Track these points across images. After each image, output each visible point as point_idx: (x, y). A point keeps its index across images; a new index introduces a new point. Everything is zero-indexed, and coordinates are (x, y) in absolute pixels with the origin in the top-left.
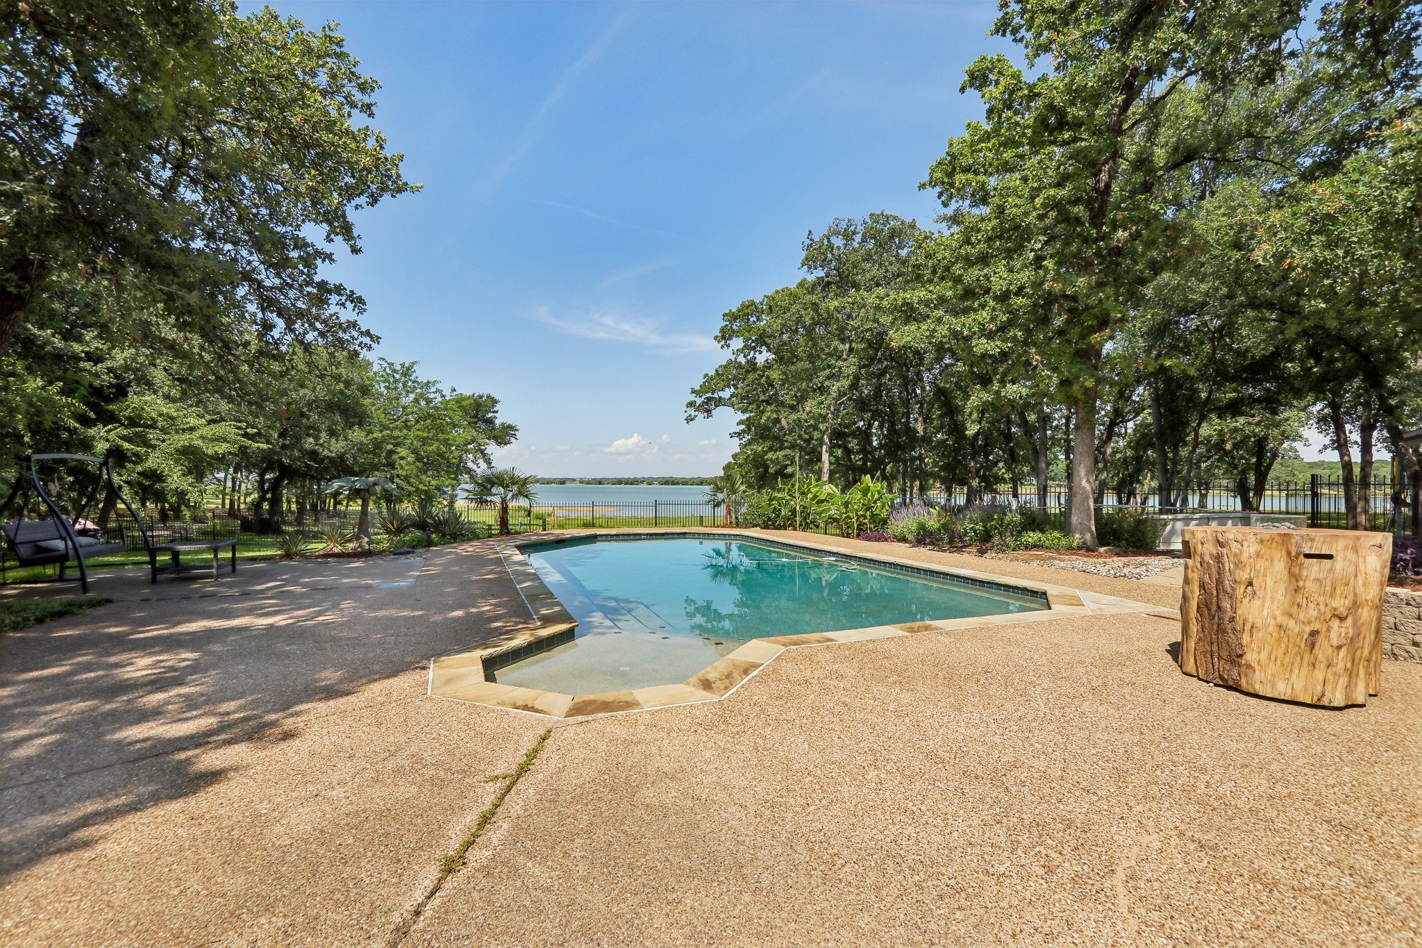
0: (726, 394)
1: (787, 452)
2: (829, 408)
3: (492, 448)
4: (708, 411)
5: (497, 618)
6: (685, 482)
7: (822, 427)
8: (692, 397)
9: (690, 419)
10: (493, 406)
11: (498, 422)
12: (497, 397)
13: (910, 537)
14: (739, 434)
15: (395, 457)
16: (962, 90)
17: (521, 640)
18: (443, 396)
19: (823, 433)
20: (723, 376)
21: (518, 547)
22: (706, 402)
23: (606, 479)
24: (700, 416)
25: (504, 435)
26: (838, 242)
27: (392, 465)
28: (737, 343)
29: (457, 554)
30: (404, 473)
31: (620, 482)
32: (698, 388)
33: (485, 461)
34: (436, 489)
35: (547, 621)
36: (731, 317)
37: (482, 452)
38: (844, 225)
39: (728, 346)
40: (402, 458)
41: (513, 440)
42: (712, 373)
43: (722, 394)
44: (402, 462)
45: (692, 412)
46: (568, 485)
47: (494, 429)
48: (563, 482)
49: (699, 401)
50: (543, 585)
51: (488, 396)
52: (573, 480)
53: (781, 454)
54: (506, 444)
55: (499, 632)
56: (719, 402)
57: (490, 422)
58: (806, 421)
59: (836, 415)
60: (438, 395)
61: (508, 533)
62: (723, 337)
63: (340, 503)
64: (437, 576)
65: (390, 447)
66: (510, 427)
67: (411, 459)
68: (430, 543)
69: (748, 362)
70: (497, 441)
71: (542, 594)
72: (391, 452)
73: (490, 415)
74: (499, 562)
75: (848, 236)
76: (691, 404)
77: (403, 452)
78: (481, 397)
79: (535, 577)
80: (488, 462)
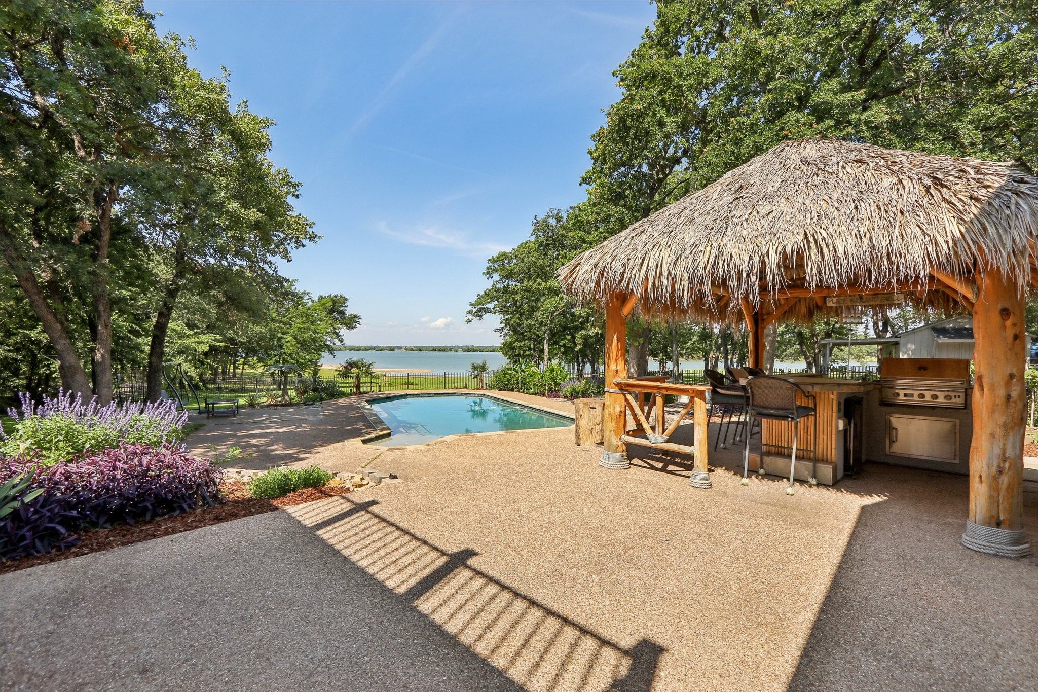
0: (491, 306)
1: (526, 342)
2: (548, 317)
3: (343, 331)
4: (480, 316)
5: (364, 429)
6: (482, 350)
7: (544, 329)
8: (470, 308)
9: (469, 321)
10: (344, 303)
11: (348, 313)
12: (347, 297)
13: (568, 395)
14: (500, 330)
15: (283, 341)
16: (580, 185)
17: (373, 435)
18: (312, 301)
19: (545, 332)
20: (488, 296)
21: (367, 401)
22: (479, 310)
23: (425, 347)
24: (475, 319)
25: (351, 322)
26: (553, 222)
27: (281, 347)
28: (496, 277)
29: (338, 404)
30: (289, 352)
31: (434, 349)
32: (474, 302)
33: (339, 340)
34: (310, 361)
35: (382, 430)
36: (494, 261)
37: (338, 335)
38: (555, 212)
39: (492, 277)
40: (288, 342)
41: (357, 325)
42: (482, 293)
43: (488, 306)
44: (287, 344)
45: (470, 317)
46: (396, 351)
47: (345, 318)
48: (392, 349)
49: (475, 310)
50: (380, 419)
51: (341, 296)
52: (401, 348)
53: (522, 344)
54: (353, 328)
55: (366, 433)
56: (487, 311)
57: (342, 313)
58: (535, 325)
59: (552, 321)
60: (310, 301)
61: (360, 393)
62: (488, 273)
63: (237, 368)
64: (333, 414)
65: (280, 335)
66: (356, 317)
67: (294, 342)
68: (322, 399)
69: (504, 287)
70: (347, 326)
71: (379, 421)
72: (280, 339)
73: (342, 308)
74: (358, 408)
75: (559, 219)
76: (470, 312)
77: (288, 338)
78: (336, 296)
79: (375, 415)
80: (341, 341)
